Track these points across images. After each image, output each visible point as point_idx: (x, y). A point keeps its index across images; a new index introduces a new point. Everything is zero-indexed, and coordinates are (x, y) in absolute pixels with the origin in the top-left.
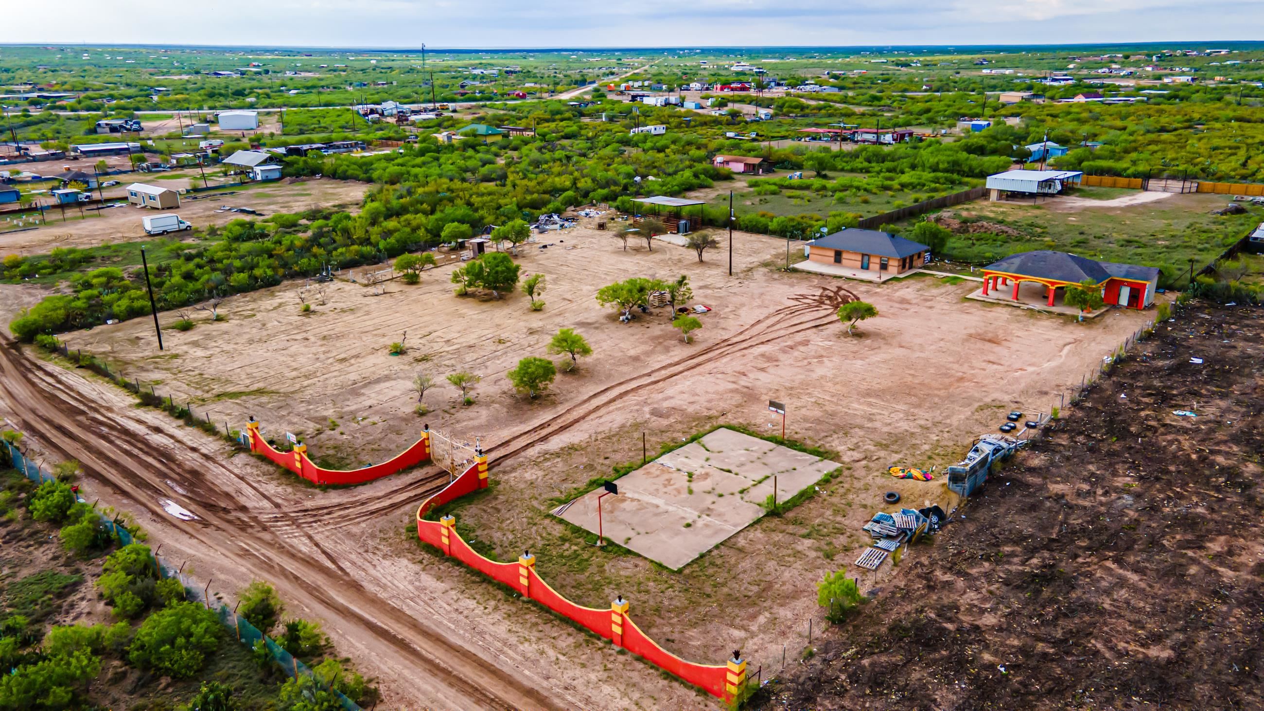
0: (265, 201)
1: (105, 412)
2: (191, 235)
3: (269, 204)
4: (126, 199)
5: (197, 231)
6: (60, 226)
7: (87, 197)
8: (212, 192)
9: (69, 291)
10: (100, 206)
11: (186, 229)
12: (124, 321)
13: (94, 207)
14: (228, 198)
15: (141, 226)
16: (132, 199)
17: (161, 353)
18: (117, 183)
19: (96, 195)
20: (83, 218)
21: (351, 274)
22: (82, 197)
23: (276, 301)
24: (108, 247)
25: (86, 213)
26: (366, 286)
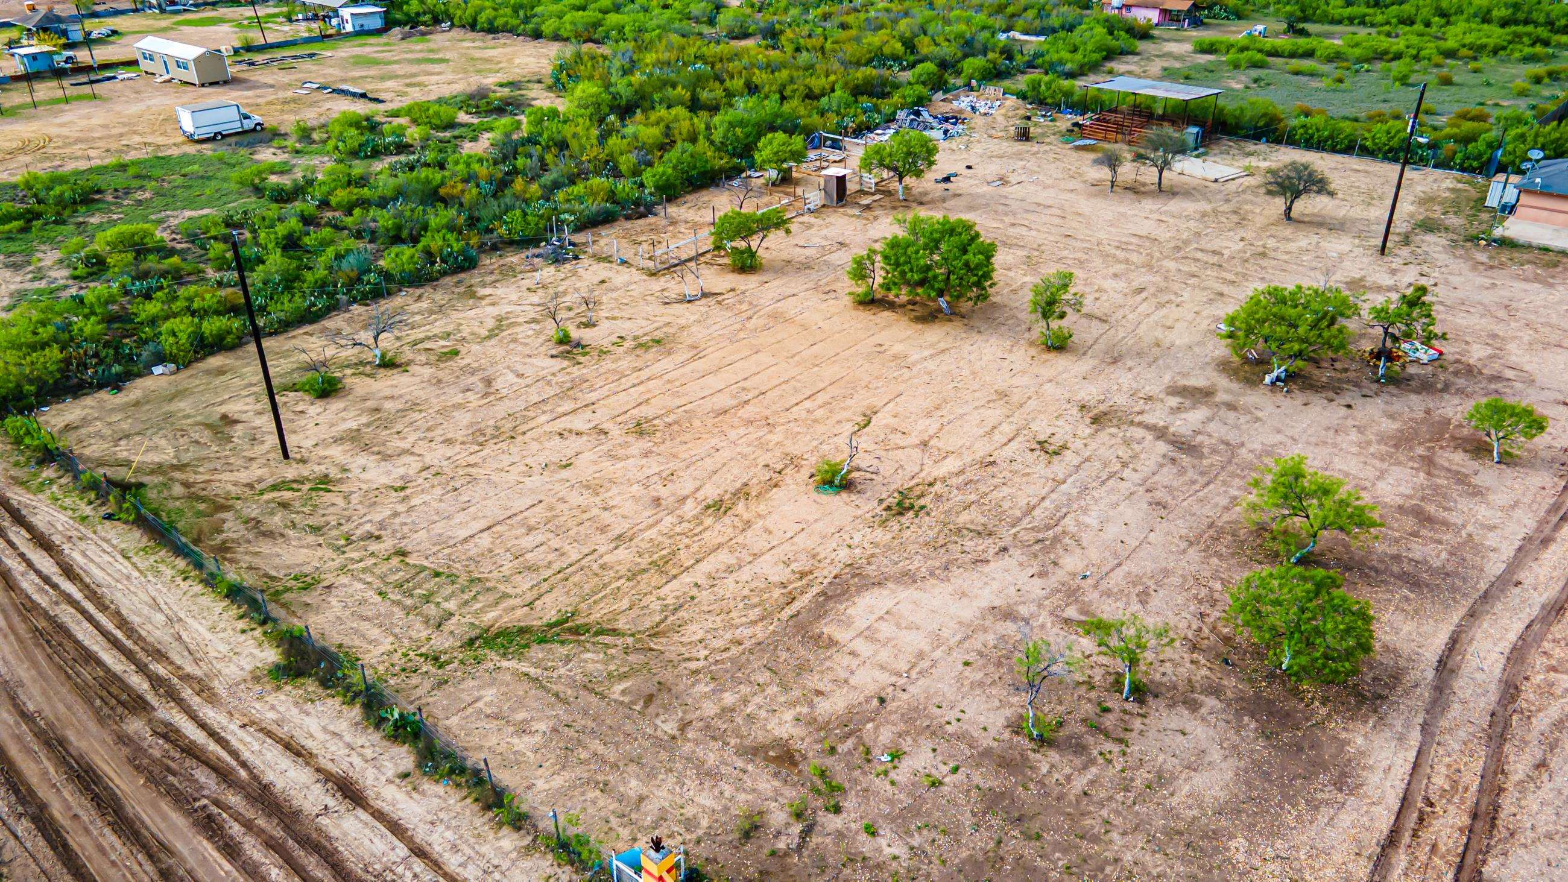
0: (373, 72)
1: (195, 701)
2: (267, 142)
3: (383, 78)
4: (134, 63)
5: (276, 134)
6: (30, 118)
7: (68, 60)
8: (278, 54)
9: (61, 275)
10: (93, 77)
11: (254, 130)
12: (187, 365)
13: (83, 79)
14: (307, 65)
15: (173, 120)
16: (145, 65)
17: (290, 472)
18: (114, 32)
19: (82, 56)
20: (67, 101)
21: (609, 239)
22: (59, 60)
23: (488, 313)
24: (123, 167)
25: (72, 91)
26: (653, 274)
